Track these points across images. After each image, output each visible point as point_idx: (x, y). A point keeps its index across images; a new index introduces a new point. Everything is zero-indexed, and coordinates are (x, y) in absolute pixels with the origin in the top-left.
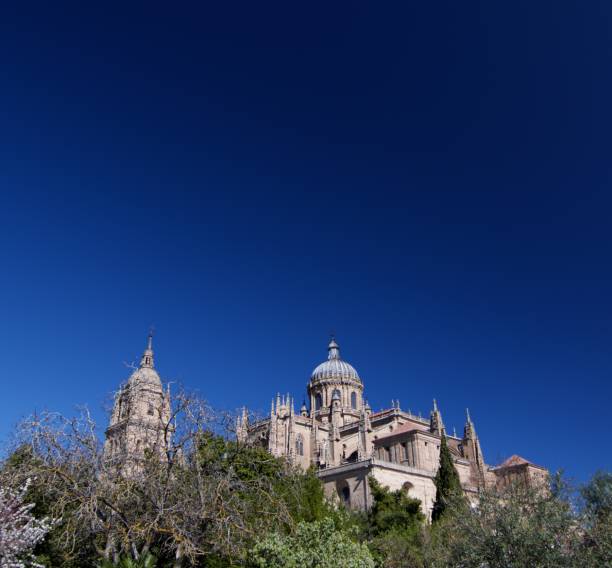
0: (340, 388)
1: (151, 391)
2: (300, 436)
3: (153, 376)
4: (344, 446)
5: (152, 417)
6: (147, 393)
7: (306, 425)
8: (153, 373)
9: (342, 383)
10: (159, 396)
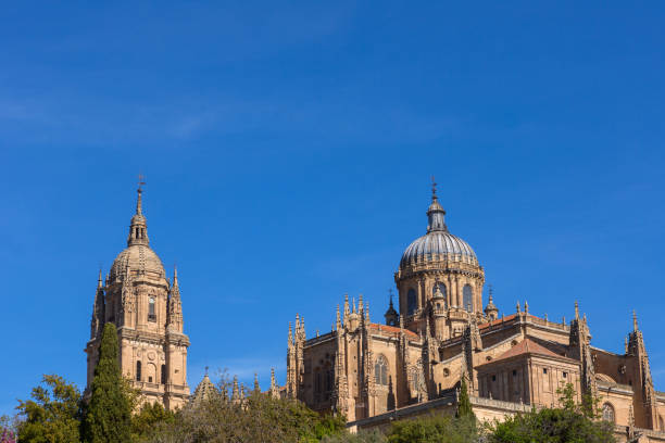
0: (444, 279)
1: (149, 284)
2: (382, 356)
3: (149, 259)
4: (446, 370)
5: (155, 325)
6: (145, 286)
7: (389, 341)
8: (149, 253)
9: (448, 272)
10: (162, 290)
